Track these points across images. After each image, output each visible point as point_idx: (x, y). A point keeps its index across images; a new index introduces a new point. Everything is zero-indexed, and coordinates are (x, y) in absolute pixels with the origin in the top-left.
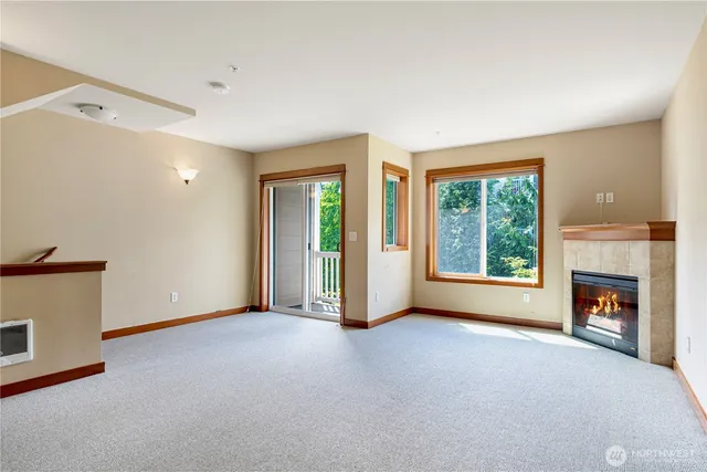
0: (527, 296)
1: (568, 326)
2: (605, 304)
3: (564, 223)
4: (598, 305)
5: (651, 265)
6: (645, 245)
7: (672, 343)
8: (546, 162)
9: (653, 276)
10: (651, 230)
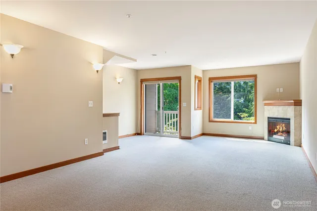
0: (250, 127)
1: (266, 137)
2: (280, 128)
3: (265, 100)
4: (277, 129)
5: (295, 114)
6: (292, 107)
7: (301, 139)
8: (258, 76)
9: (295, 118)
10: (294, 102)
